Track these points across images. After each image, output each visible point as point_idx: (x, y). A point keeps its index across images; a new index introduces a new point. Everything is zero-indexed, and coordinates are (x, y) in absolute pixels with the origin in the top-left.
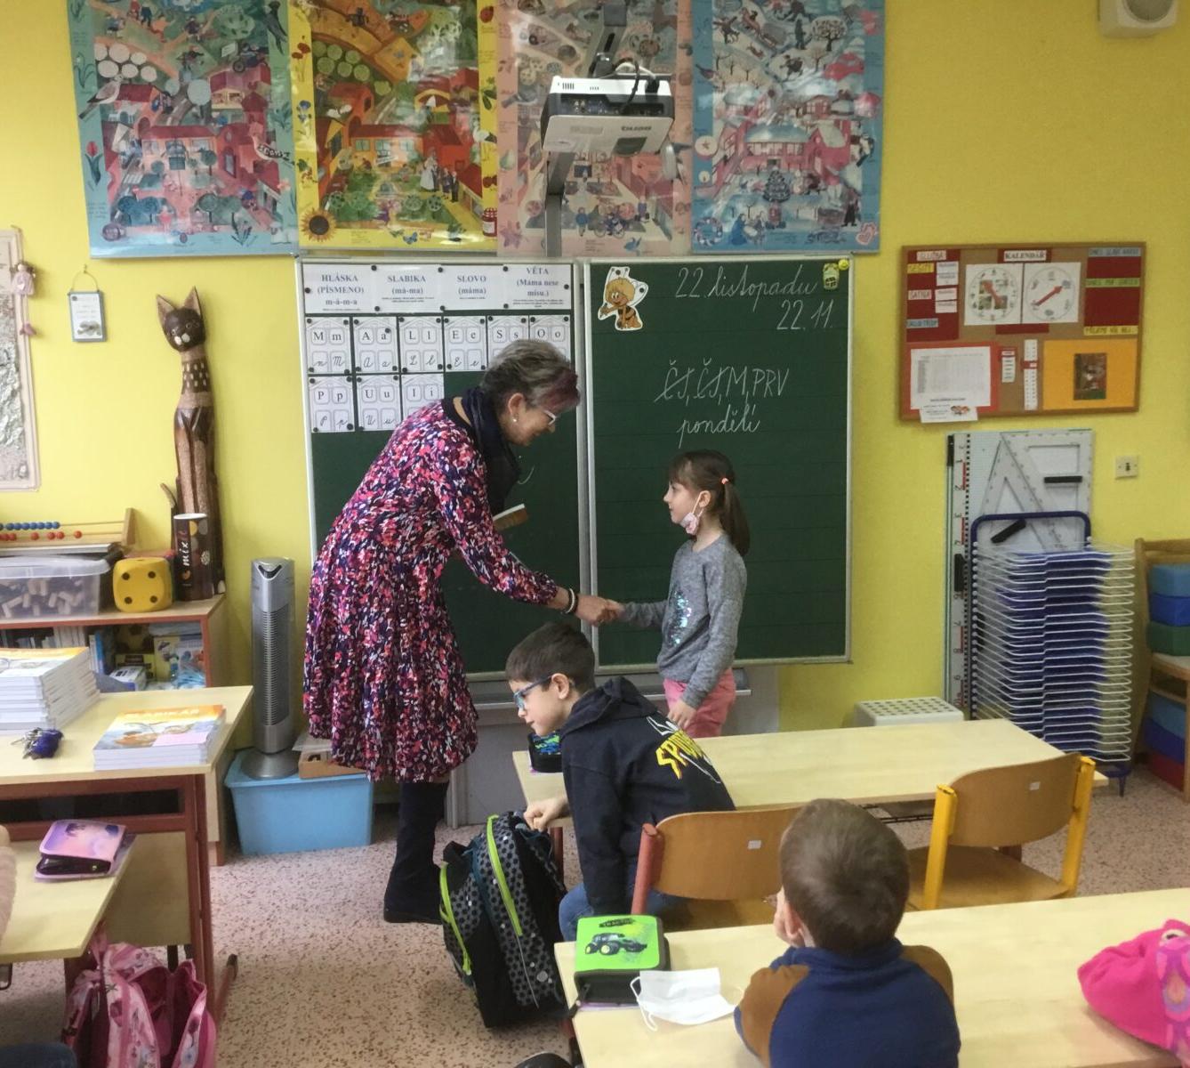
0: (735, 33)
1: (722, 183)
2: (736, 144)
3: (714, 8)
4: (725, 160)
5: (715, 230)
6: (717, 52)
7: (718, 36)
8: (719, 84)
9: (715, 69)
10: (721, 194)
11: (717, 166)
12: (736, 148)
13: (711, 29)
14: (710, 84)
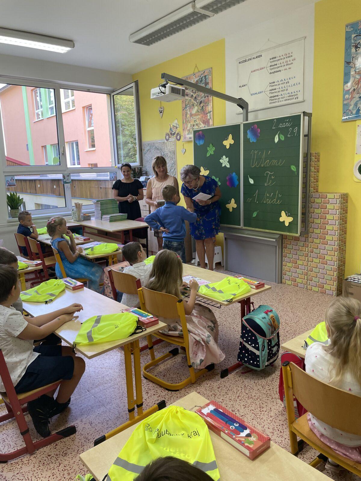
0: (359, 48)
1: (353, 98)
2: (358, 84)
3: (352, 41)
4: (354, 90)
5: (350, 113)
6: (352, 55)
7: (353, 50)
8: (353, 66)
9: (352, 61)
10: (352, 101)
11: (351, 93)
12: (358, 86)
13: (351, 48)
14: (350, 66)
